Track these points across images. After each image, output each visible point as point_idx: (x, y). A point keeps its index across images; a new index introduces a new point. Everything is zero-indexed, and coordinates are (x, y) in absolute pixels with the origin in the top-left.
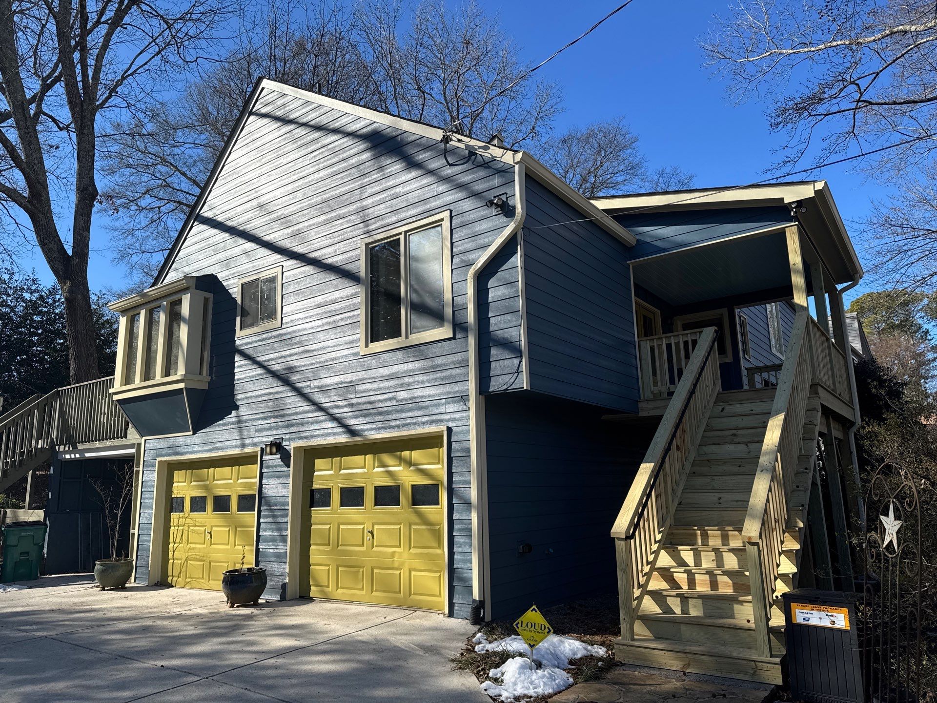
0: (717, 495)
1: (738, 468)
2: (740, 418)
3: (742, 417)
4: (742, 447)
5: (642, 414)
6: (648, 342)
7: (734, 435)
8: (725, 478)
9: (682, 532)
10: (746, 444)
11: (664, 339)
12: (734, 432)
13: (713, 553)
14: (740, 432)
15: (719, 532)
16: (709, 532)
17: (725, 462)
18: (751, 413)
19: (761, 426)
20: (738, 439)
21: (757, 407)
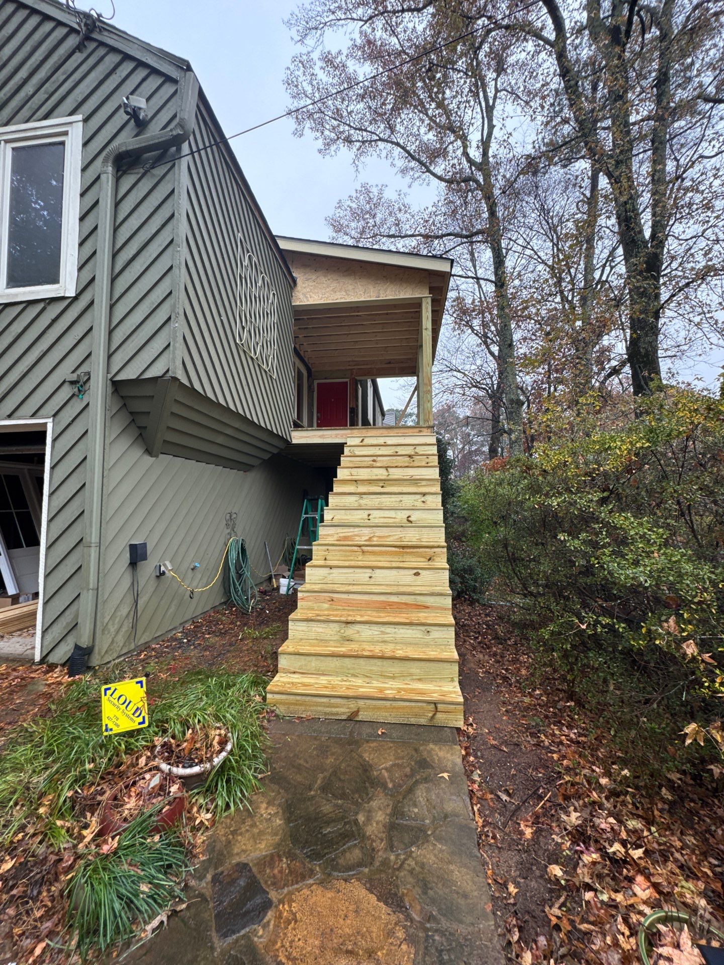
2: (378, 448)
3: (381, 447)
4: (383, 471)
7: (374, 461)
8: (372, 496)
10: (387, 468)
14: (379, 459)
17: (370, 483)
18: (385, 445)
19: (396, 455)
20: (378, 465)
21: (390, 441)
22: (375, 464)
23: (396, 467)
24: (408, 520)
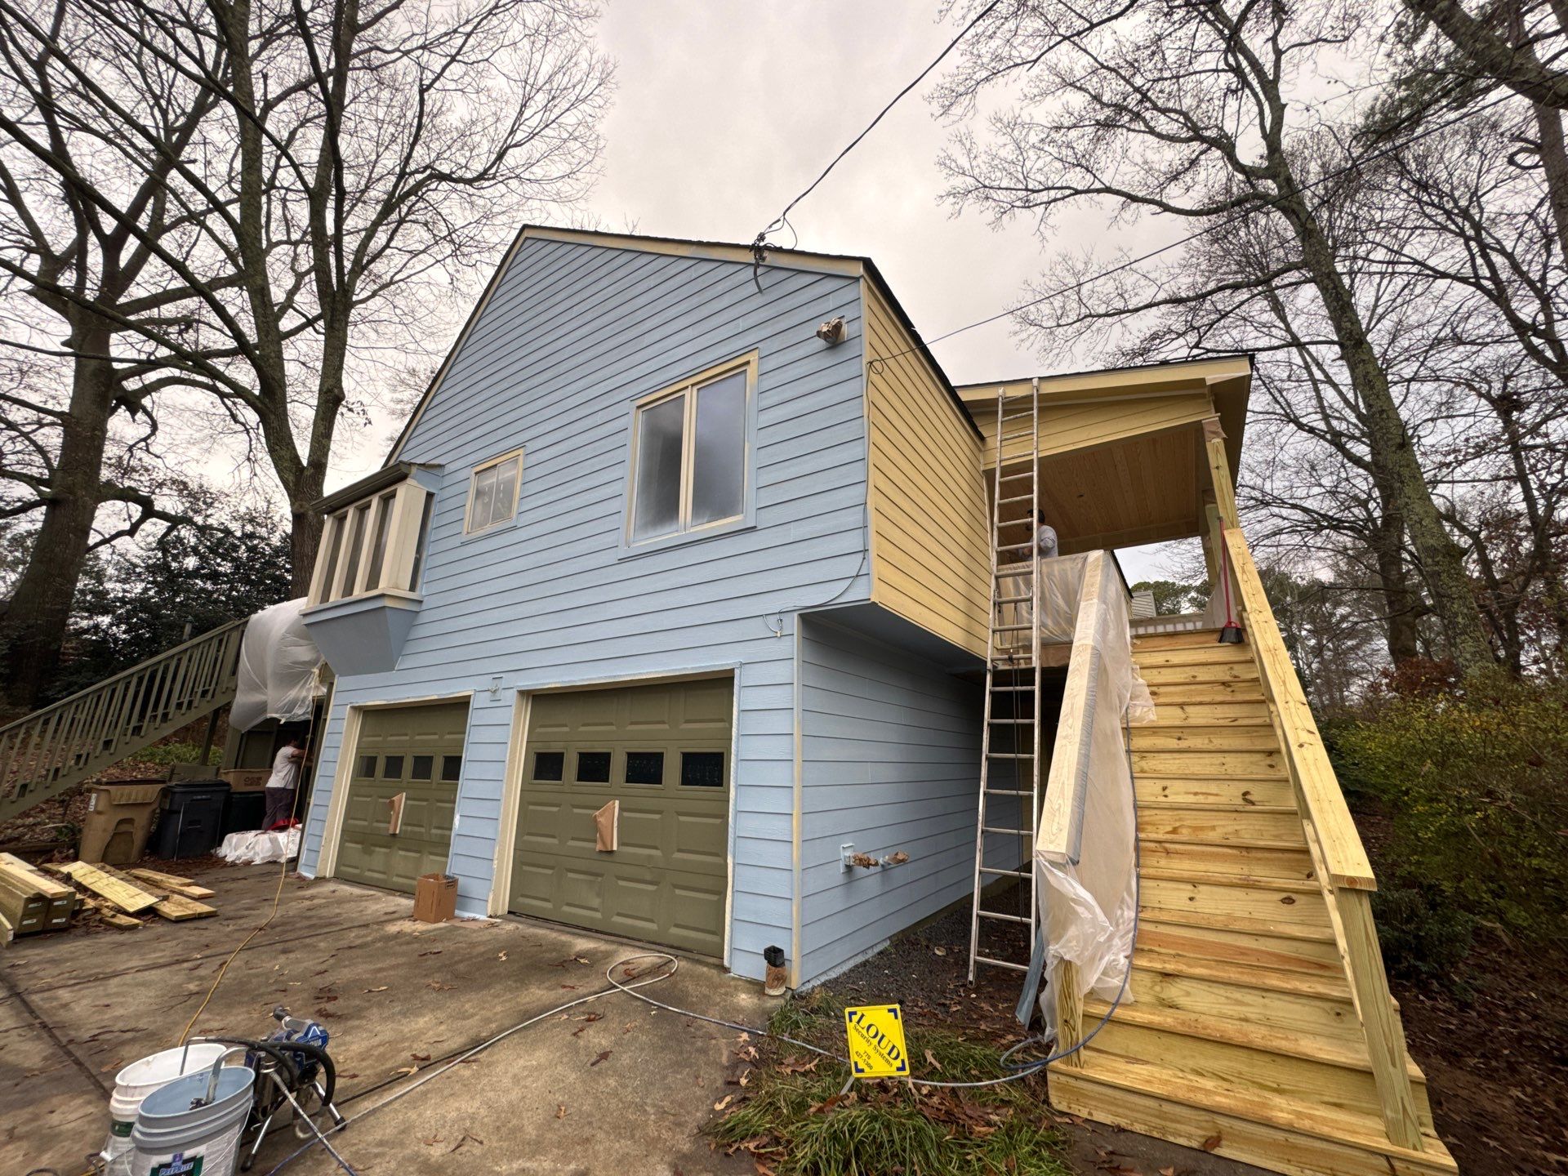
0: (1160, 783)
1: (1176, 741)
3: (1158, 670)
8: (1164, 756)
10: (1182, 705)
12: (1154, 689)
17: (1155, 733)
18: (1168, 666)
19: (1193, 682)
21: (1176, 658)
23: (1201, 703)
24: (1245, 800)
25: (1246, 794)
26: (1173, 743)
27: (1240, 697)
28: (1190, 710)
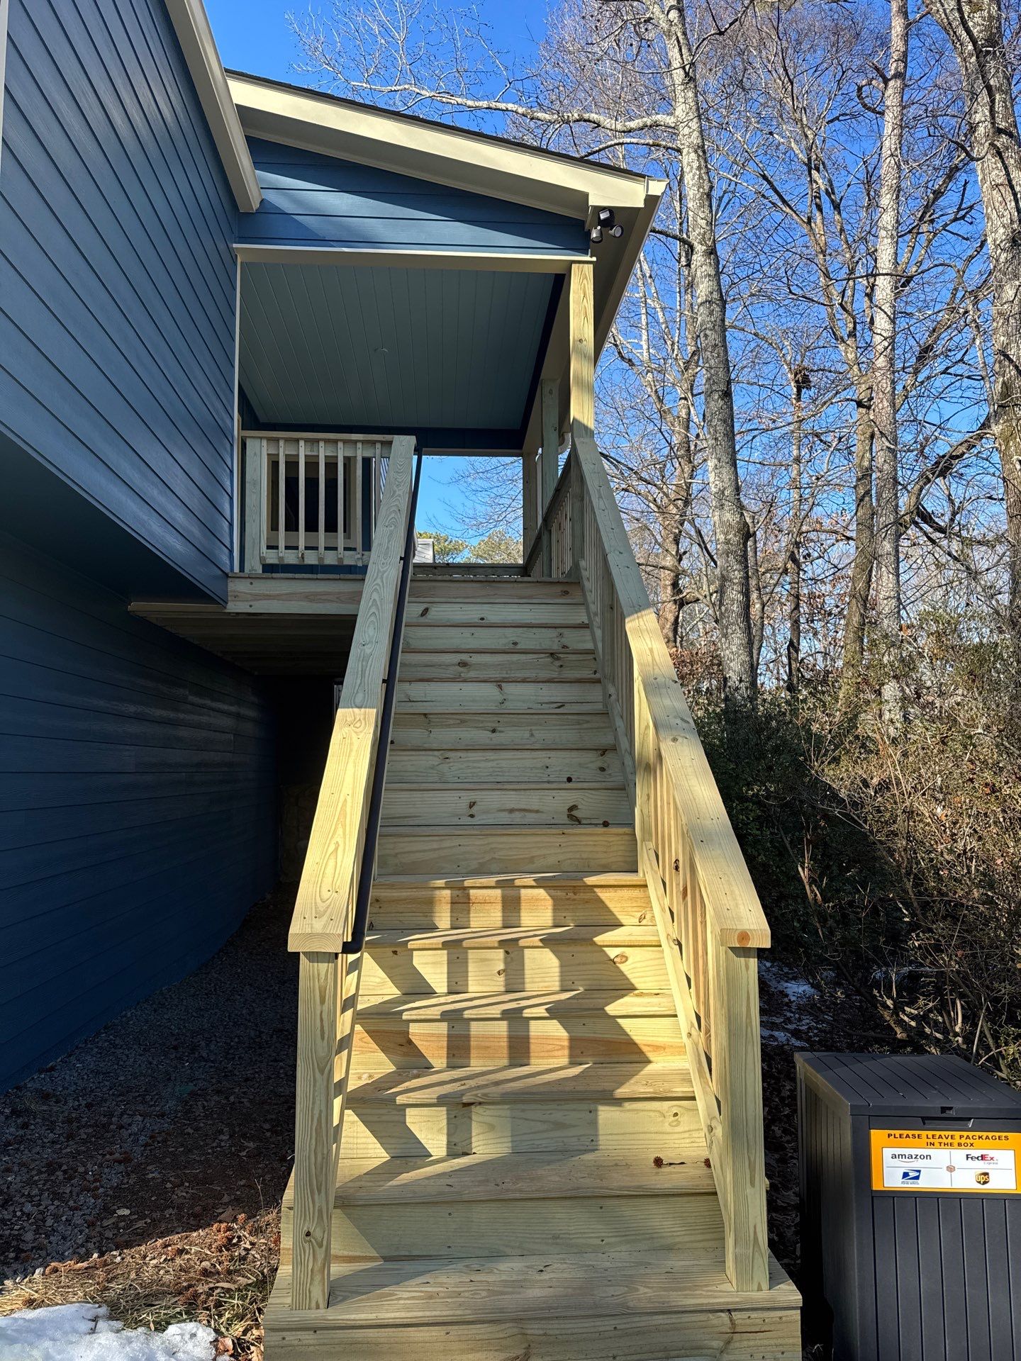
0: (467, 797)
1: (489, 734)
2: (467, 631)
3: (473, 630)
4: (490, 691)
5: (233, 607)
6: (264, 443)
7: (463, 664)
8: (473, 756)
9: (405, 894)
10: (499, 683)
11: (302, 443)
12: (464, 657)
13: (500, 953)
14: (476, 659)
15: (498, 892)
16: (472, 892)
17: (463, 721)
18: (482, 624)
19: (514, 649)
20: (472, 674)
21: (496, 613)
22: (465, 673)
23: (524, 681)
24: (571, 817)
25: (571, 809)
26: (483, 736)
27: (569, 674)
28: (510, 689)
